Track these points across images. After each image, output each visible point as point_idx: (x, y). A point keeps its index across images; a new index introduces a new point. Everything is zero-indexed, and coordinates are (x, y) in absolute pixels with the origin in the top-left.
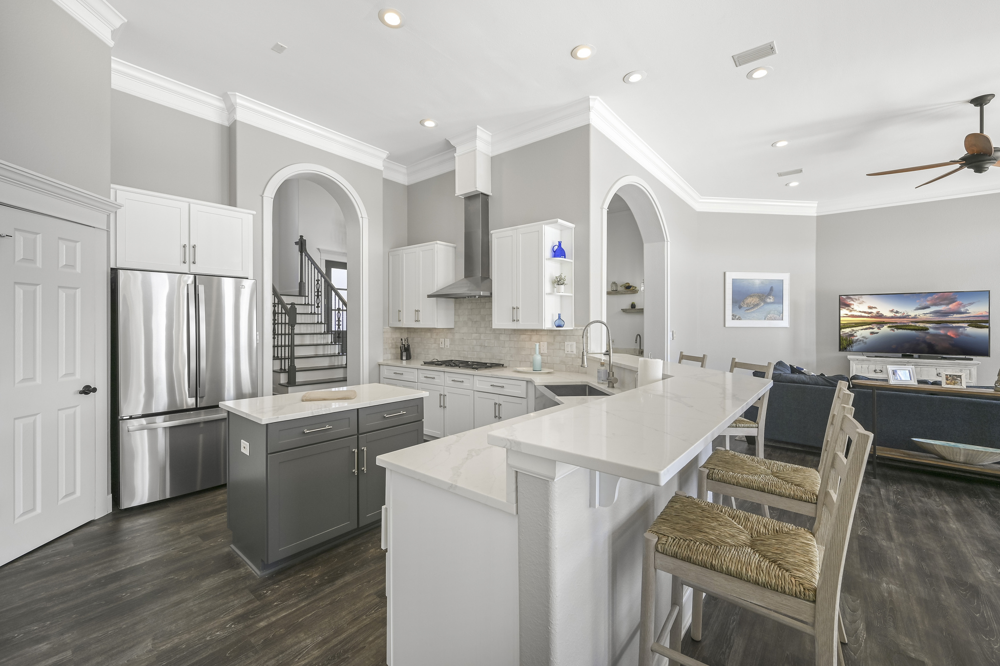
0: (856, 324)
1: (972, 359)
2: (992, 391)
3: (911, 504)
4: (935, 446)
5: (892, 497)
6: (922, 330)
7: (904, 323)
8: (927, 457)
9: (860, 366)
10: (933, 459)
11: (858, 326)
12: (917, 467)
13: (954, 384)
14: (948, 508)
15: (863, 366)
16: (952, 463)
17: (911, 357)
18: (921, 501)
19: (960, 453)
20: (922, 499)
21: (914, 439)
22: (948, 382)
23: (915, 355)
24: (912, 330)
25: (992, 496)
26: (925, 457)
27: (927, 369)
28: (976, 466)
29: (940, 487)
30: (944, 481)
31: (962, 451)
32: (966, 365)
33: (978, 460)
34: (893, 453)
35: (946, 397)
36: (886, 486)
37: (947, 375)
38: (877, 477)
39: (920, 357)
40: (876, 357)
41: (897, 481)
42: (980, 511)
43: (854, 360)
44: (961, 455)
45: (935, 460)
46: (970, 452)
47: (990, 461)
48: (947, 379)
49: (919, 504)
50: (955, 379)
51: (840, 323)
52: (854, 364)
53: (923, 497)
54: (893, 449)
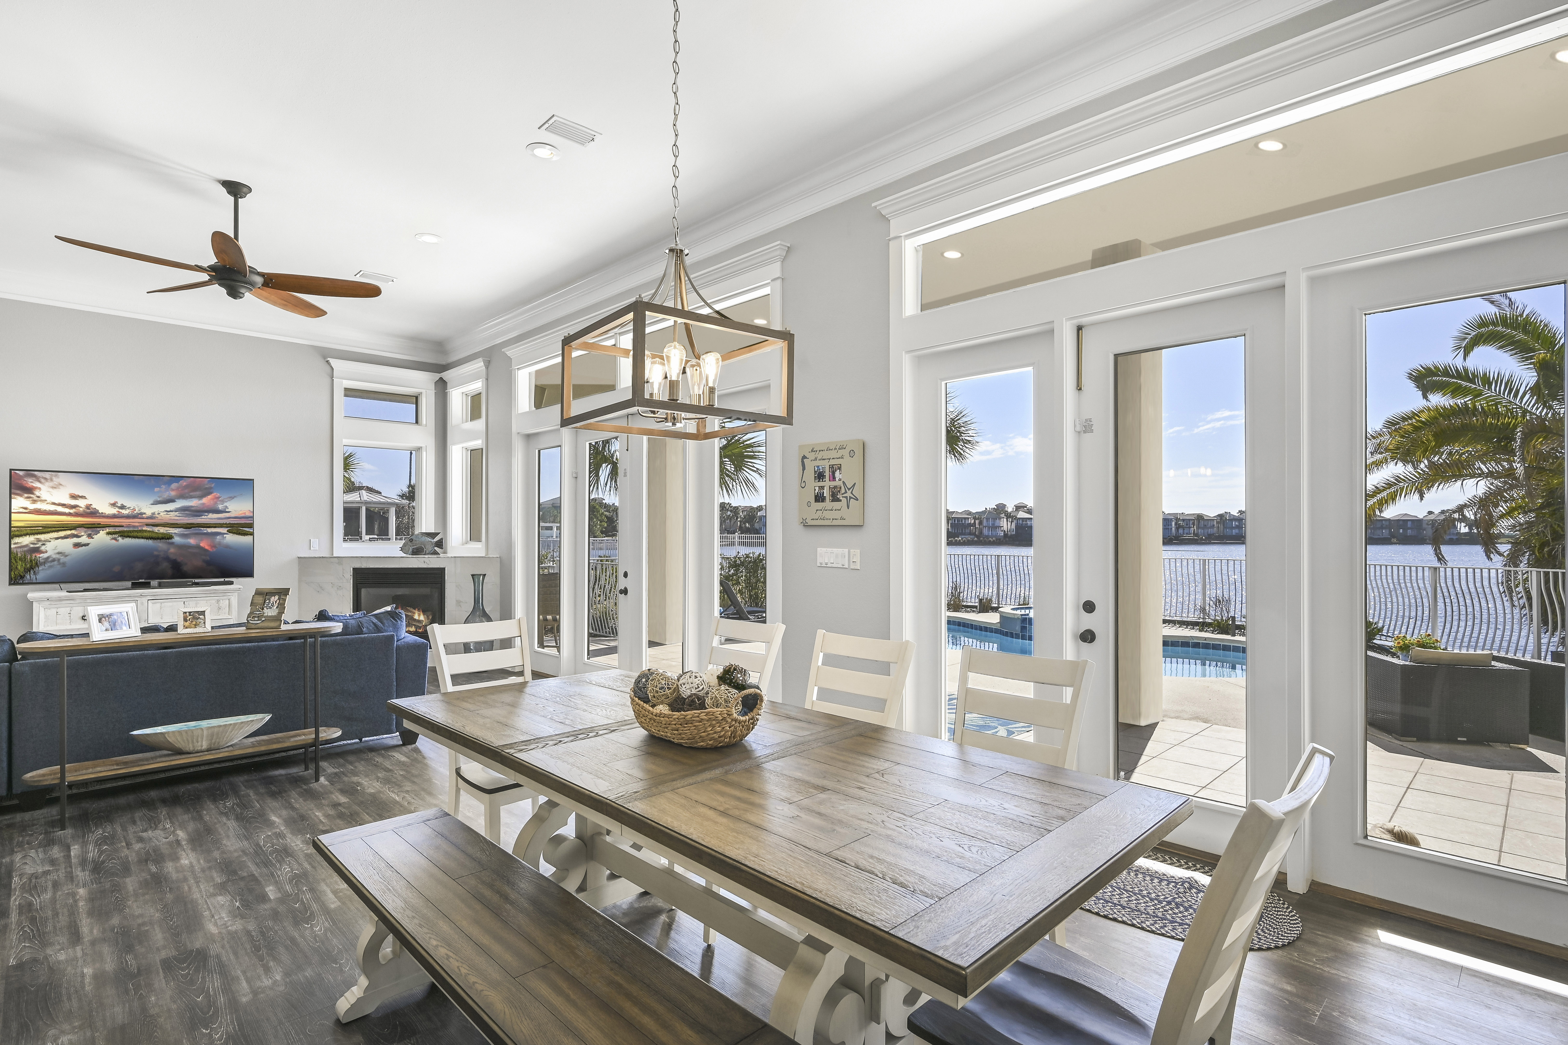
0: (44, 527)
1: (231, 583)
2: (242, 629)
3: (126, 852)
4: (166, 736)
5: (92, 852)
6: (163, 538)
7: (134, 527)
8: (156, 757)
9: (54, 611)
10: (164, 759)
11: (48, 532)
12: (142, 779)
13: (196, 626)
14: (181, 834)
15: (61, 610)
16: (191, 755)
17: (146, 585)
18: (141, 840)
19: (202, 736)
20: (144, 834)
21: (135, 733)
22: (187, 624)
23: (154, 583)
24: (147, 538)
25: (243, 788)
26: (152, 758)
27: (170, 604)
28: (224, 750)
29: (175, 801)
30: (182, 789)
31: (205, 732)
32: (225, 592)
33: (225, 739)
34: (99, 769)
35: (185, 649)
36: (84, 836)
37: (186, 613)
38: (67, 824)
39: (160, 586)
40: (85, 590)
41: (105, 817)
42: (224, 819)
43: (40, 601)
44: (204, 739)
45: (167, 759)
46: (216, 730)
47: (240, 737)
48: (185, 620)
49: (137, 846)
50: (195, 617)
51: (10, 527)
52: (42, 609)
53: (146, 831)
54: (96, 762)
